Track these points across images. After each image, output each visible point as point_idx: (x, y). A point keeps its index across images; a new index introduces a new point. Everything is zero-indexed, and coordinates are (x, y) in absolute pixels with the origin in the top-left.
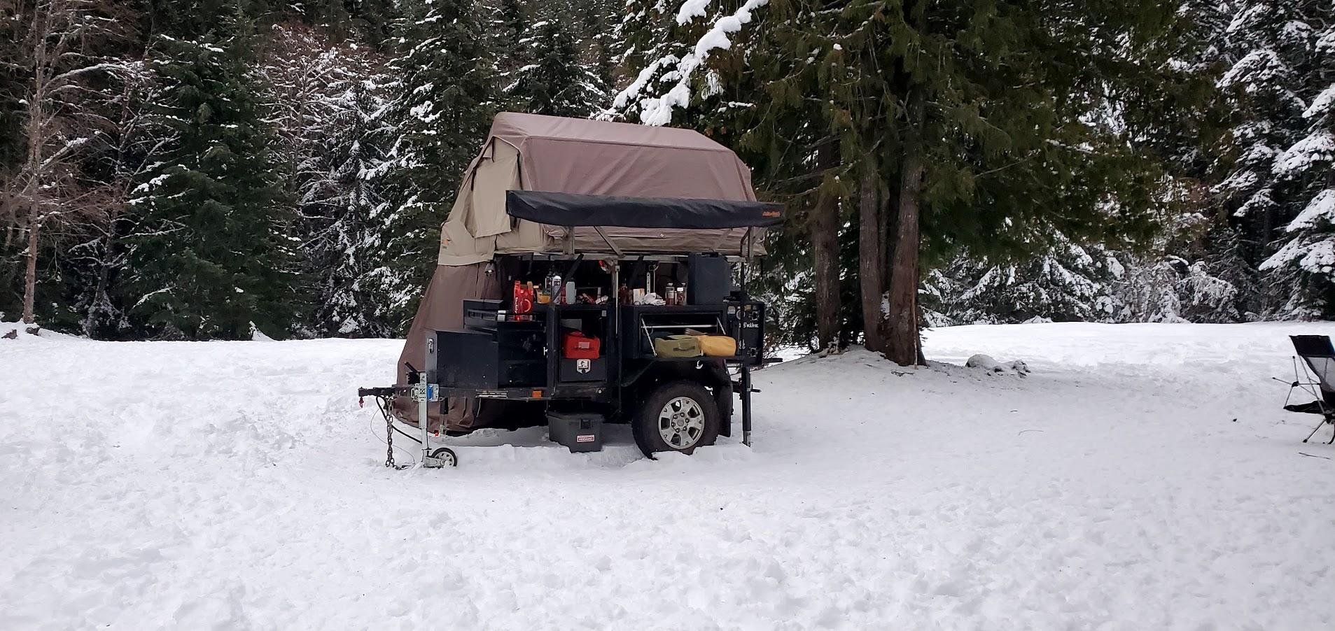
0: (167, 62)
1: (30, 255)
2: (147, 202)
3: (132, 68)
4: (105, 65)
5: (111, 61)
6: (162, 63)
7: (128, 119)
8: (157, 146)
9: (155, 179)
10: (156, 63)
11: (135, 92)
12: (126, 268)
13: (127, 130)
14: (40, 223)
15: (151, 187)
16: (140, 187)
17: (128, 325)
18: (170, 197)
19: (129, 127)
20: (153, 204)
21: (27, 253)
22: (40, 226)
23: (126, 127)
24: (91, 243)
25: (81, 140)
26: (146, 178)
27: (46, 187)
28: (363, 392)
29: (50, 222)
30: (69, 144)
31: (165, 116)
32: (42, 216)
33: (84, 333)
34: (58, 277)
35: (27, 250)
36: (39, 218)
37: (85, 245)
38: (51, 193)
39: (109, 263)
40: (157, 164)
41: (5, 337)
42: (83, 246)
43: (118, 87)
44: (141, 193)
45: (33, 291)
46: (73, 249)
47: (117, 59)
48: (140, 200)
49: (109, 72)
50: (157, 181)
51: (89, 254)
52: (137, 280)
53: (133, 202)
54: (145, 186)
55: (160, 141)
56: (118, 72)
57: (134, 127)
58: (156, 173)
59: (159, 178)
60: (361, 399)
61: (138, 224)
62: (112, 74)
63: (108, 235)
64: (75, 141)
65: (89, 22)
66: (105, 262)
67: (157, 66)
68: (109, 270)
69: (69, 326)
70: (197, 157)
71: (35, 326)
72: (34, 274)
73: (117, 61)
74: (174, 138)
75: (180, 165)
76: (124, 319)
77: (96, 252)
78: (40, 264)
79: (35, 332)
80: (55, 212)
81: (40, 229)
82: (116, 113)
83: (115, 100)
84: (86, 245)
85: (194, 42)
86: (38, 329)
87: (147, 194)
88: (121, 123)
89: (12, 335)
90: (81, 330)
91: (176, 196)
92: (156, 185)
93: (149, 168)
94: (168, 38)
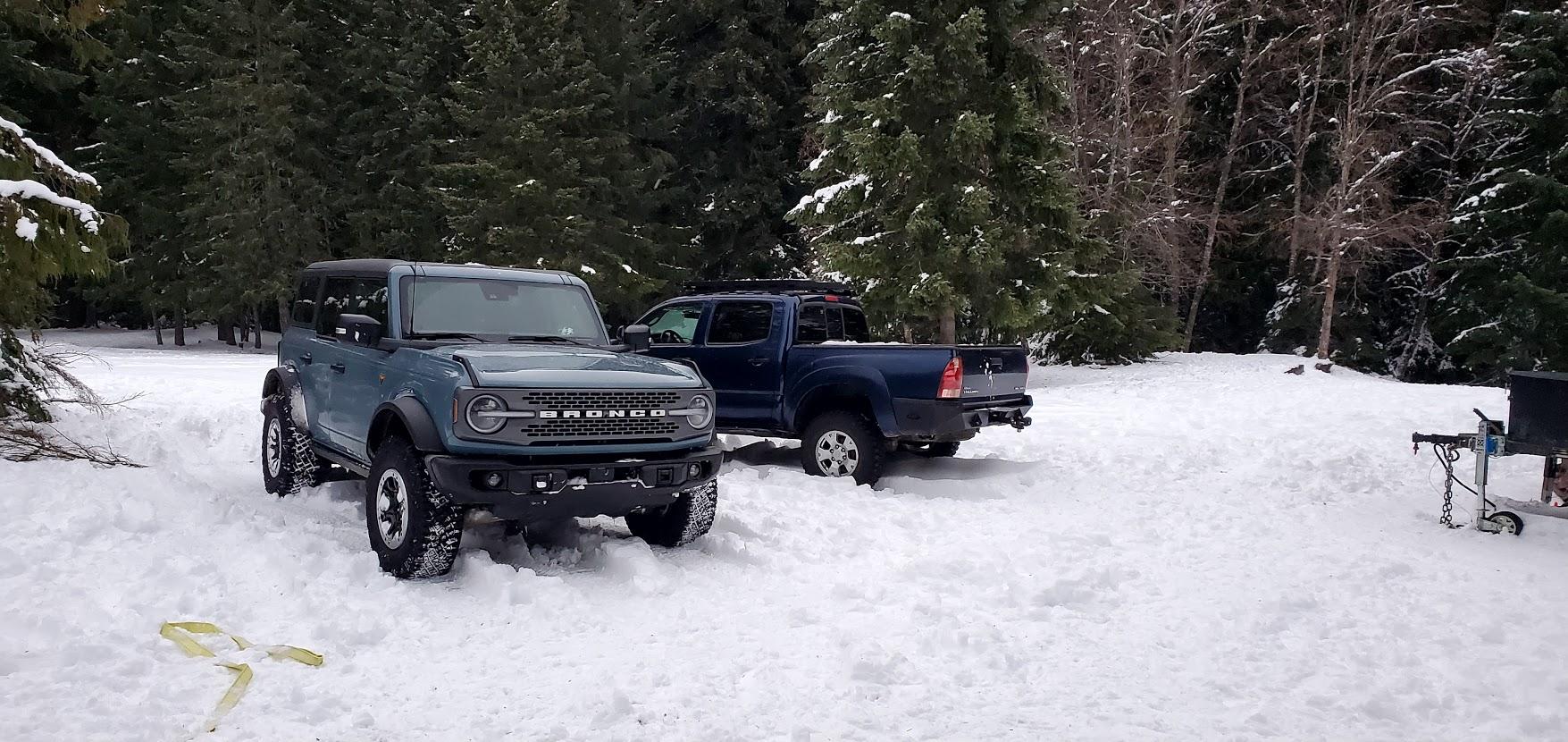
0: (1517, 43)
1: (1328, 286)
2: (1474, 219)
3: (1472, 58)
4: (1440, 60)
5: (1448, 55)
6: (1511, 45)
7: (1466, 120)
8: (1499, 149)
9: (1489, 190)
10: (1503, 46)
11: (1477, 88)
12: (1444, 298)
13: (1463, 134)
14: (1342, 250)
15: (1482, 200)
16: (1467, 201)
17: (1452, 367)
18: (1505, 211)
19: (1466, 129)
20: (1483, 220)
21: (1327, 283)
22: (1342, 253)
23: (1463, 129)
24: (1415, 269)
25: (1395, 155)
26: (1477, 190)
27: (1350, 210)
28: (1418, 438)
29: (1352, 250)
30: (1383, 160)
31: (1507, 110)
32: (1344, 243)
33: (1391, 373)
34: (1365, 309)
35: (1326, 280)
36: (1340, 245)
37: (1406, 272)
38: (1356, 217)
39: (1429, 293)
40: (1495, 171)
41: (1289, 372)
42: (1405, 274)
43: (1456, 83)
44: (1468, 209)
45: (1329, 324)
46: (1393, 277)
47: (1455, 50)
48: (1466, 217)
49: (1443, 69)
50: (1490, 192)
51: (1410, 283)
52: (1456, 312)
53: (1457, 220)
54: (1475, 200)
55: (1503, 143)
56: (1457, 66)
57: (1472, 129)
58: (1490, 183)
59: (1493, 189)
60: (1416, 445)
61: (1464, 245)
62: (1446, 70)
63: (1431, 259)
64: (1389, 156)
65: (1428, 13)
66: (1426, 292)
67: (1505, 51)
68: (1429, 300)
69: (1371, 364)
70: (1548, 157)
71: (1326, 362)
72: (1331, 306)
73: (1455, 53)
74: (1522, 136)
75: (1521, 170)
76: (1446, 359)
77: (1419, 280)
78: (1339, 295)
79: (1326, 369)
80: (1358, 238)
81: (1341, 257)
82: (1450, 116)
83: (1451, 101)
84: (1409, 272)
85: (1557, 11)
86: (1330, 365)
87: (1476, 209)
88: (1457, 126)
89: (1298, 370)
90: (1387, 369)
91: (1513, 209)
92: (1489, 198)
93: (1483, 178)
94: (1521, 13)
